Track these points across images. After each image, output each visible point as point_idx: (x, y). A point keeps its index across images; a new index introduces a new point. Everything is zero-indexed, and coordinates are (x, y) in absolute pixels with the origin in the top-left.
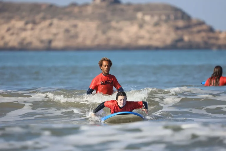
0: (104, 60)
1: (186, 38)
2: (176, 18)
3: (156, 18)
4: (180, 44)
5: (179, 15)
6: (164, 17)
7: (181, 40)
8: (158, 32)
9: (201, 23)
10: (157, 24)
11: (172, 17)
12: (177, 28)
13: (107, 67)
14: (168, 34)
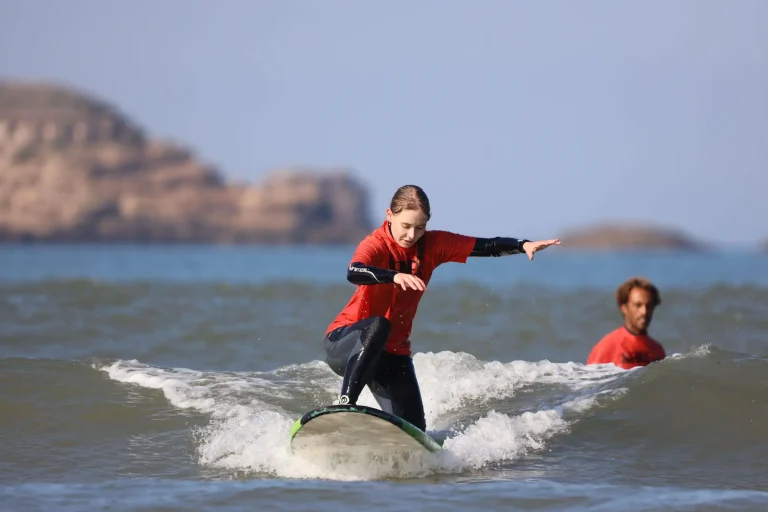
0: (636, 284)
1: (129, 205)
2: (93, 138)
3: (23, 135)
4: (107, 226)
5: (107, 124)
6: (51, 132)
7: (110, 210)
8: (34, 181)
9: (178, 156)
10: (25, 156)
11: (81, 131)
12: (97, 172)
13: (643, 310)
14: (66, 188)
